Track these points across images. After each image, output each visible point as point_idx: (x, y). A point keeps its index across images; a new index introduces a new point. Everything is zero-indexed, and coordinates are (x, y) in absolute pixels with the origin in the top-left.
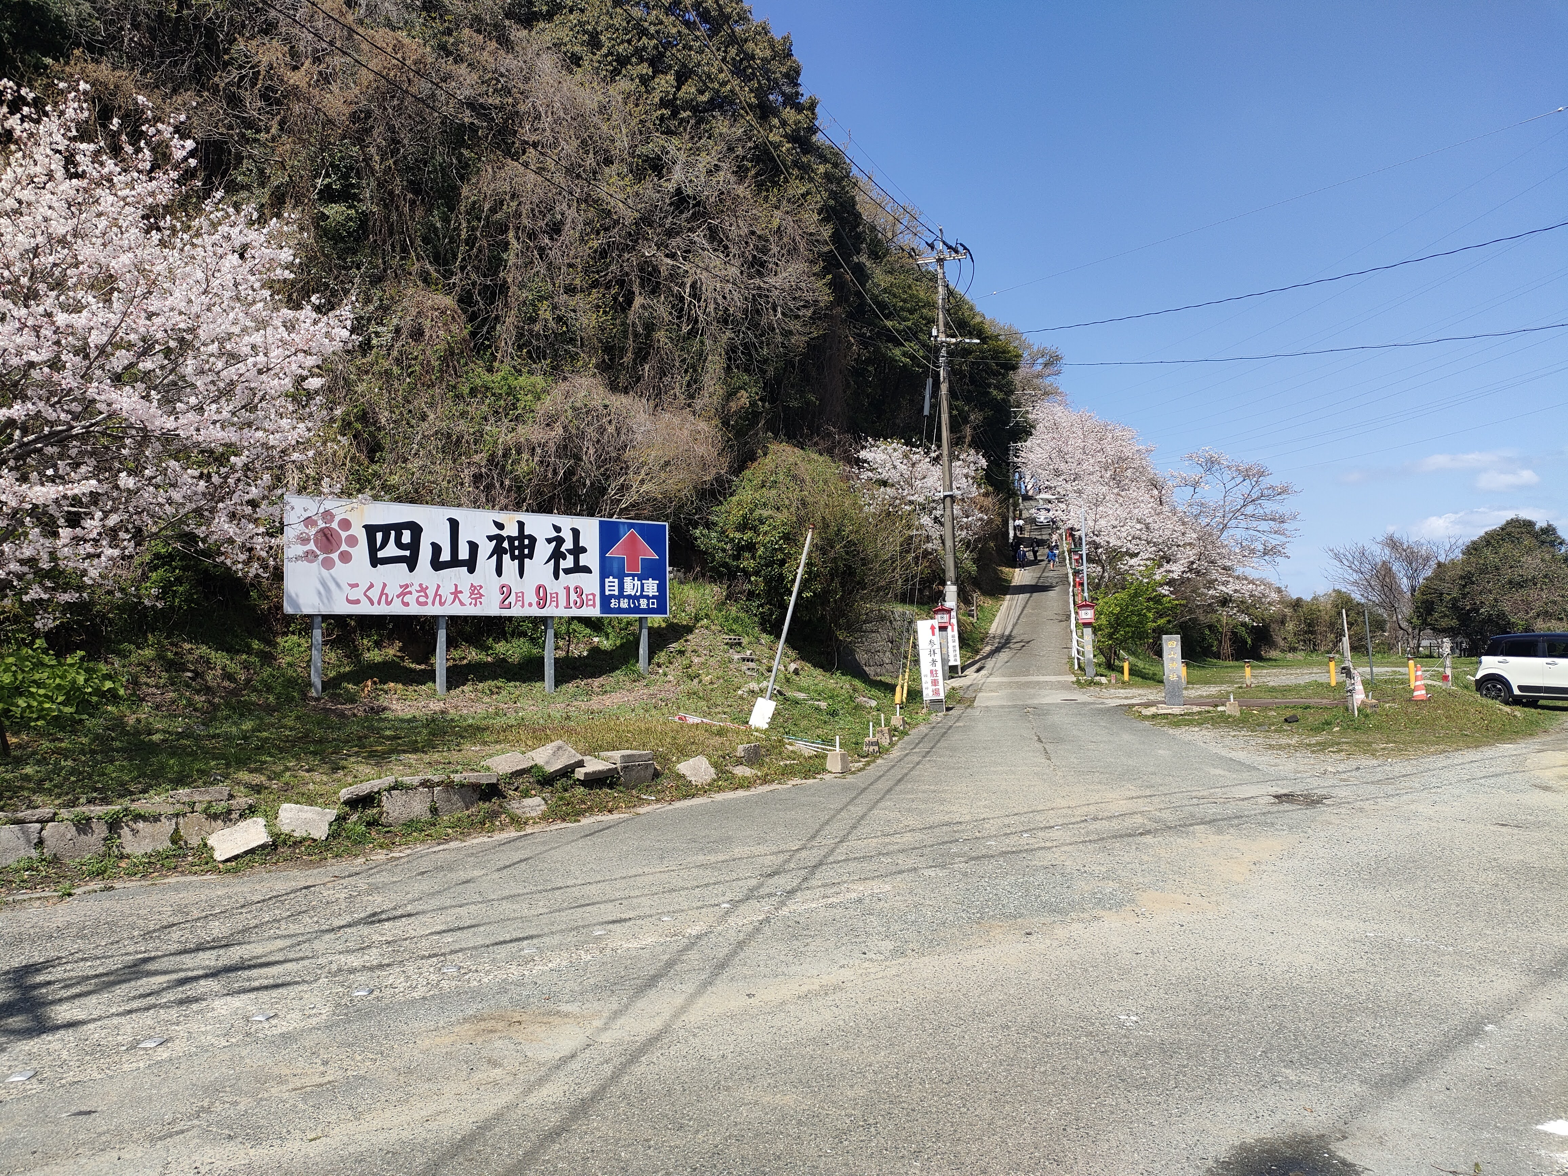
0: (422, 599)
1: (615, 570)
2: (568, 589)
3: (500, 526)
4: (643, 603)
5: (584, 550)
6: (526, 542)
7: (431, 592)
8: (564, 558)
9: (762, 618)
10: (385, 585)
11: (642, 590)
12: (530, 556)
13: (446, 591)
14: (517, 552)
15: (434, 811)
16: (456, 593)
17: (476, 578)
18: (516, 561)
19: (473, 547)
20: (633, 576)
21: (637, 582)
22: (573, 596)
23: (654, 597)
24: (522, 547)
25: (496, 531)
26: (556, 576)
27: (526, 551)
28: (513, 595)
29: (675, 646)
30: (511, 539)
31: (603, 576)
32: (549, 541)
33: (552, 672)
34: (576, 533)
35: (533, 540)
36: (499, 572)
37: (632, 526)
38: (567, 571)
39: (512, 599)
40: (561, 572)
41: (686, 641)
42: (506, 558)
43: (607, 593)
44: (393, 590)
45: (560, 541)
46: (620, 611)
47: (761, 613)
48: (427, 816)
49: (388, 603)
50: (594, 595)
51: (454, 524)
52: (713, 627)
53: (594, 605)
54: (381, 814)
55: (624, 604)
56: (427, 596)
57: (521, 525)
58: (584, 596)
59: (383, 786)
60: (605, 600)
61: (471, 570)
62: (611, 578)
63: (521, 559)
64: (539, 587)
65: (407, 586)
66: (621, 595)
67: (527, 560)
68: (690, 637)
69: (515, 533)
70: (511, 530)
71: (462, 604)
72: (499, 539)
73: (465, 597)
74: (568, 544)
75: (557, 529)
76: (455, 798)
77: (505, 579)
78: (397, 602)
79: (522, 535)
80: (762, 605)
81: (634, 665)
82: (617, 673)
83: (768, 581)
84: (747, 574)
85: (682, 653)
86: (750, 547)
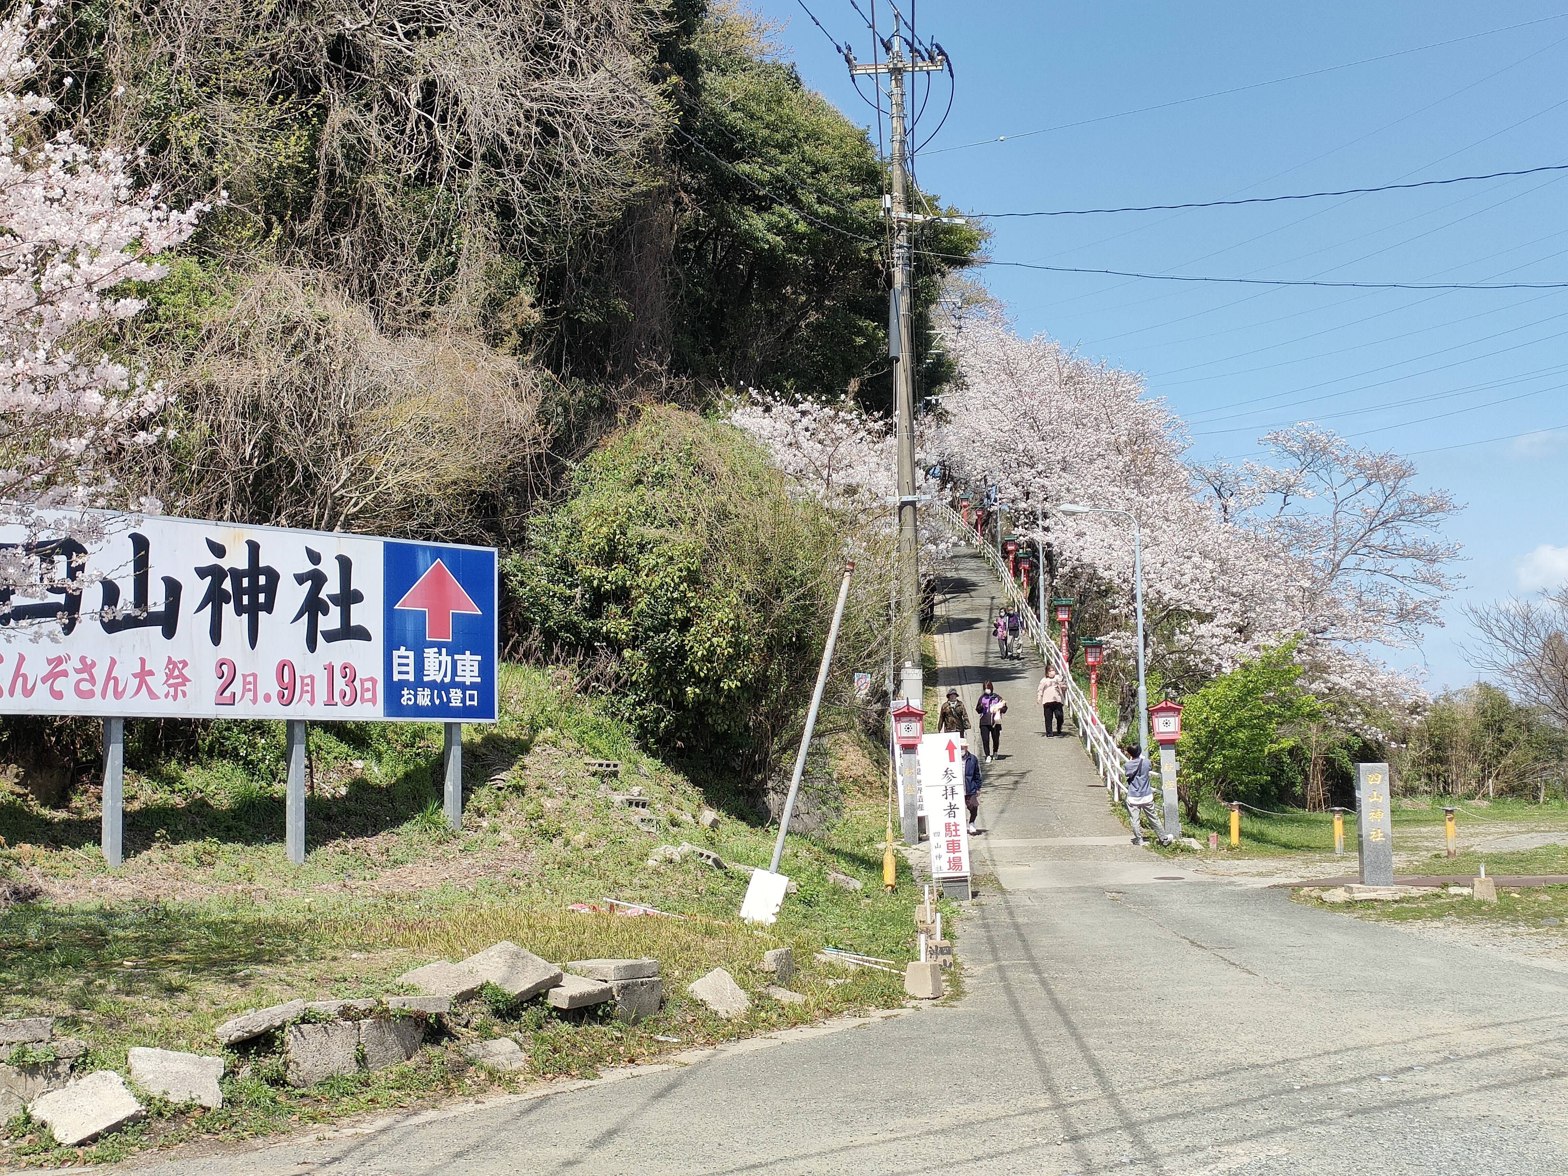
0: (85, 686)
1: (410, 637)
2: (330, 669)
3: (218, 550)
4: (456, 698)
5: (358, 597)
6: (262, 580)
7: (100, 673)
8: (326, 612)
9: (641, 726)
10: (22, 658)
11: (454, 673)
12: (269, 607)
13: (126, 672)
14: (245, 600)
16: (143, 675)
17: (177, 648)
18: (245, 616)
19: (173, 588)
20: (439, 646)
21: (445, 658)
22: (340, 683)
23: (473, 686)
24: (254, 589)
25: (209, 560)
26: (312, 644)
27: (262, 598)
28: (239, 678)
29: (505, 777)
30: (237, 576)
31: (390, 645)
32: (300, 579)
33: (302, 824)
34: (345, 564)
35: (273, 577)
36: (216, 635)
37: (437, 553)
38: (330, 636)
39: (237, 687)
40: (320, 636)
41: (523, 768)
42: (228, 609)
43: (396, 677)
44: (36, 669)
45: (318, 579)
46: (418, 711)
47: (638, 718)
49: (28, 693)
50: (374, 681)
51: (141, 544)
52: (564, 742)
53: (373, 700)
55: (424, 699)
56: (92, 680)
57: (254, 548)
58: (357, 683)
60: (392, 691)
61: (169, 633)
62: (402, 651)
63: (253, 612)
64: (283, 665)
65: (59, 661)
66: (419, 683)
67: (262, 615)
68: (527, 760)
69: (243, 564)
70: (237, 559)
71: (152, 695)
72: (216, 573)
73: (157, 682)
74: (332, 587)
75: (314, 557)
77: (226, 650)
78: (43, 690)
79: (254, 568)
80: (641, 703)
81: (435, 812)
82: (406, 826)
83: (657, 658)
84: (615, 646)
85: (519, 790)
86: (622, 595)
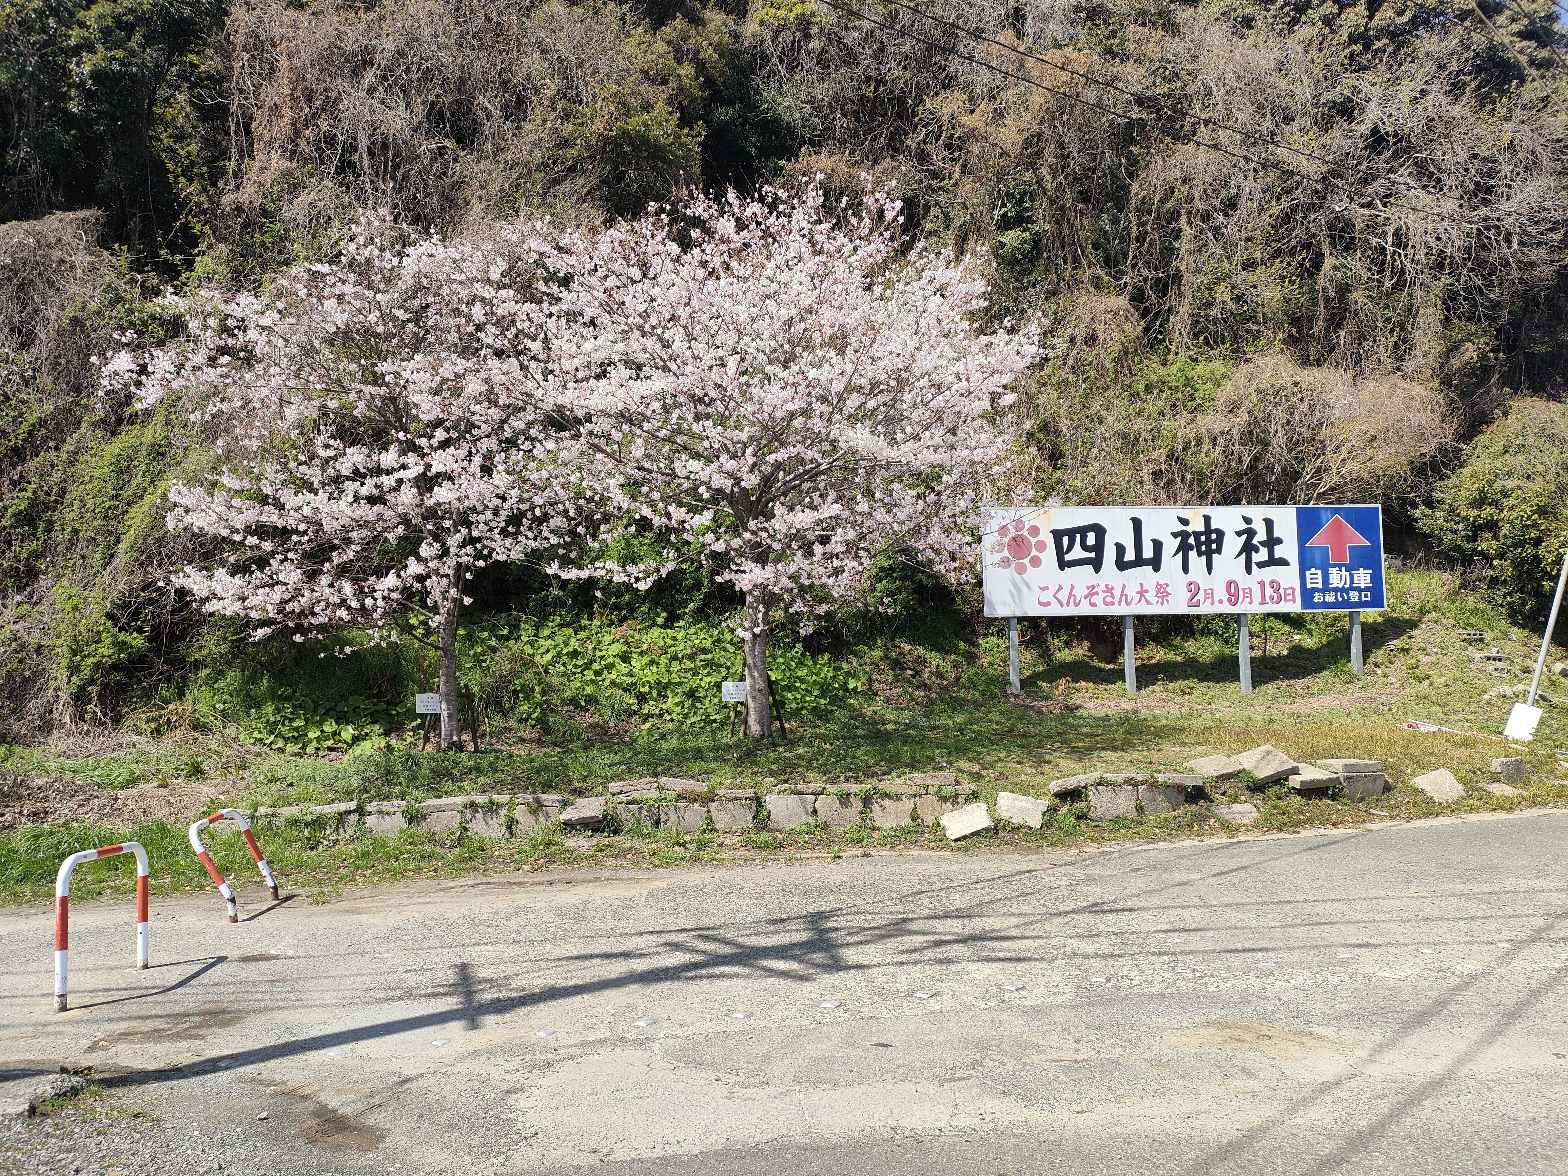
0: (1109, 600)
1: (1318, 562)
2: (1262, 584)
3: (1184, 522)
4: (1354, 596)
5: (1279, 541)
6: (1214, 536)
7: (1117, 593)
8: (1257, 551)
9: (1511, 609)
10: (1072, 587)
11: (1352, 581)
12: (1219, 551)
13: (1132, 591)
14: (1203, 548)
15: (1140, 809)
16: (1142, 592)
17: (1162, 576)
18: (1204, 557)
19: (1158, 545)
20: (1340, 566)
21: (1344, 572)
22: (1269, 591)
23: (1366, 589)
24: (1208, 542)
25: (1180, 527)
26: (1249, 570)
27: (1214, 546)
28: (1202, 592)
29: (1396, 643)
30: (1197, 535)
31: (1304, 567)
32: (1239, 534)
33: (1249, 672)
34: (1269, 523)
35: (1220, 534)
36: (1185, 568)
37: (1336, 511)
38: (1261, 565)
39: (1201, 596)
40: (1254, 566)
41: (1410, 637)
42: (1193, 554)
43: (1309, 586)
44: (1080, 592)
45: (1251, 533)
46: (1325, 605)
47: (1509, 603)
48: (1133, 814)
49: (1077, 604)
50: (1293, 589)
51: (1137, 524)
52: (1444, 621)
53: (1294, 600)
54: (1089, 808)
55: (1330, 598)
56: (1113, 596)
57: (1207, 519)
58: (1281, 591)
59: (1090, 782)
60: (1307, 595)
61: (1157, 569)
62: (1313, 570)
63: (1209, 554)
64: (1229, 583)
65: (1093, 587)
66: (1326, 588)
67: (1215, 556)
68: (1415, 633)
69: (1201, 528)
70: (1197, 525)
71: (1148, 603)
72: (1184, 535)
73: (1151, 596)
74: (1261, 536)
75: (1248, 521)
76: (1160, 798)
77: (1192, 576)
78: (1085, 603)
79: (1208, 530)
80: (1509, 594)
81: (1345, 665)
82: (1326, 673)
83: (1518, 565)
84: (1487, 558)
85: (1405, 651)
86: (1492, 526)
